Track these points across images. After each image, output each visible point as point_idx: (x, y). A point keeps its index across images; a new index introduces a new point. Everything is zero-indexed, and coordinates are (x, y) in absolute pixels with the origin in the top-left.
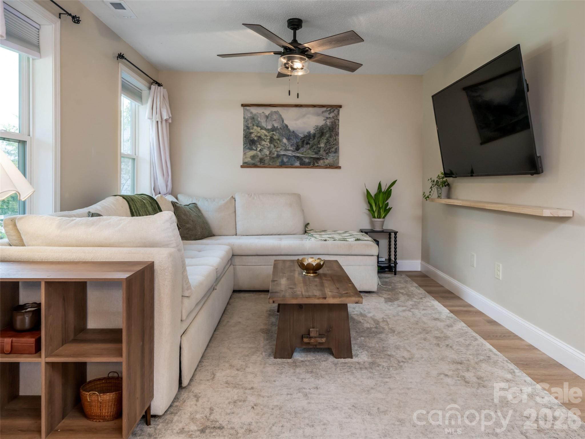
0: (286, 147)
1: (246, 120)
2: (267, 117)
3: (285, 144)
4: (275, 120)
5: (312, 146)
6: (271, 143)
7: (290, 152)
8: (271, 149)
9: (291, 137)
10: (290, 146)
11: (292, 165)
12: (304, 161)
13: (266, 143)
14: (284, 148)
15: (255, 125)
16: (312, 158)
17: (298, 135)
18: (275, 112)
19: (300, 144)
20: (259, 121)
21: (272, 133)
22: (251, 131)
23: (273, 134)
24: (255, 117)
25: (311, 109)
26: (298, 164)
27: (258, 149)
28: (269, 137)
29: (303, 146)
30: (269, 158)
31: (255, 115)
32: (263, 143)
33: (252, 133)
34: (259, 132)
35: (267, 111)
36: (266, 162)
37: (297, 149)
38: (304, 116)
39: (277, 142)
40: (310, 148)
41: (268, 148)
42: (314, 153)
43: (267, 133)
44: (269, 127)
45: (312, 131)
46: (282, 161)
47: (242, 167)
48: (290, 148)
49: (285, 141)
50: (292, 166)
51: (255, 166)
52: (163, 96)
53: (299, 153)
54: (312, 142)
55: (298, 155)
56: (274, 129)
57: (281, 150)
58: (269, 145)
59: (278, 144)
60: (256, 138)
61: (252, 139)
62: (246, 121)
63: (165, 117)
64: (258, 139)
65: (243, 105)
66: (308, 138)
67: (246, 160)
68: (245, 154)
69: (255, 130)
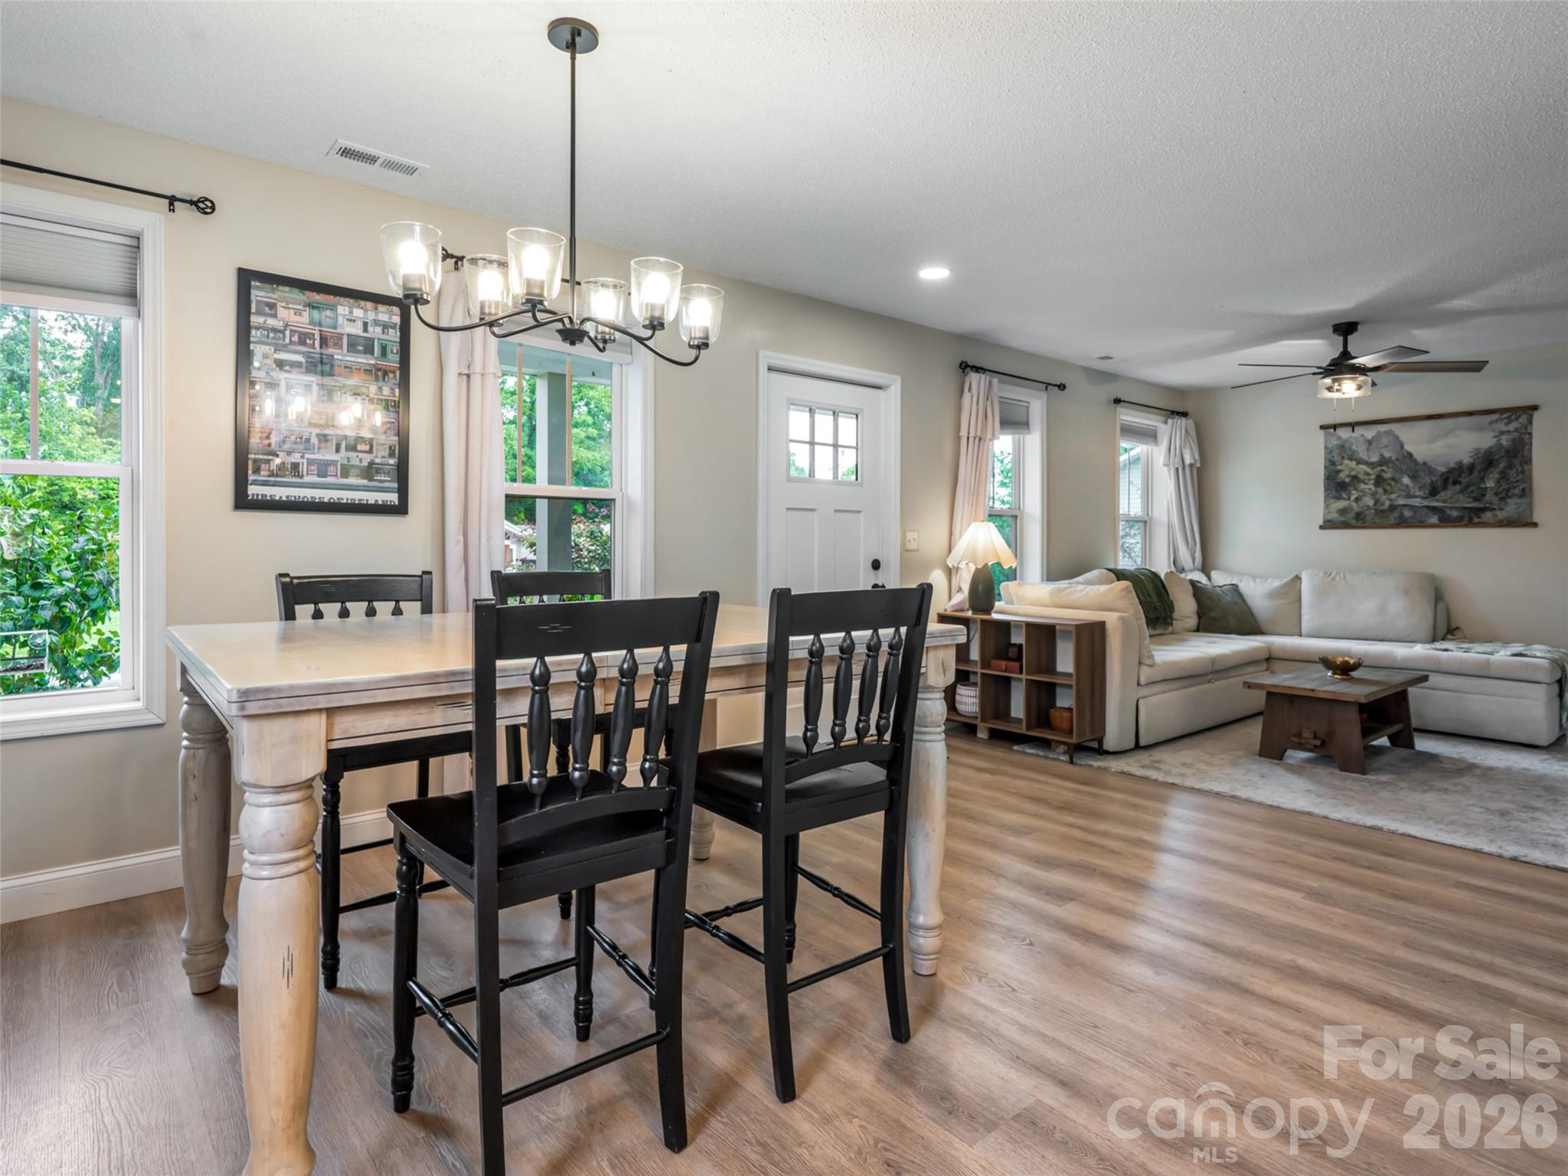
0: (1410, 491)
1: (1328, 451)
2: (1370, 442)
3: (1407, 486)
4: (1386, 446)
5: (1467, 487)
6: (1379, 486)
7: (1419, 500)
8: (1378, 496)
9: (1420, 474)
10: (1417, 489)
11: (1421, 522)
12: (1449, 516)
13: (1370, 487)
14: (1404, 493)
15: (1346, 457)
16: (1465, 508)
17: (1435, 469)
18: (1385, 432)
19: (1439, 484)
20: (1354, 451)
21: (1380, 468)
22: (1340, 468)
23: (1383, 470)
24: (1347, 445)
25: (1463, 420)
26: (1434, 520)
27: (1353, 498)
28: (1373, 477)
29: (1445, 488)
30: (1373, 511)
31: (1346, 441)
32: (1363, 486)
33: (1341, 471)
34: (1353, 469)
35: (1370, 433)
36: (1368, 519)
37: (1434, 492)
38: (1448, 433)
39: (1389, 484)
40: (1462, 491)
41: (1372, 494)
42: (1470, 500)
43: (1369, 470)
44: (1374, 459)
45: (1467, 460)
46: (1401, 516)
47: (1321, 527)
48: (1417, 493)
49: (1406, 480)
50: (1422, 524)
51: (1346, 525)
52: (1186, 430)
53: (1438, 501)
54: (1467, 480)
55: (1436, 504)
56: (1383, 462)
57: (1399, 496)
58: (1374, 489)
59: (1391, 486)
60: (1347, 480)
61: (1339, 481)
62: (1330, 453)
63: (1188, 460)
64: (1352, 481)
65: (1322, 427)
66: (1457, 473)
67: (1330, 517)
68: (1327, 506)
69: (1347, 465)
